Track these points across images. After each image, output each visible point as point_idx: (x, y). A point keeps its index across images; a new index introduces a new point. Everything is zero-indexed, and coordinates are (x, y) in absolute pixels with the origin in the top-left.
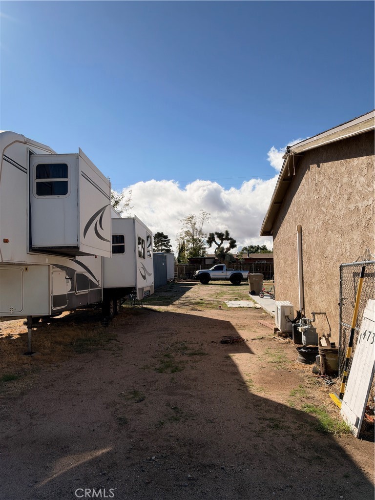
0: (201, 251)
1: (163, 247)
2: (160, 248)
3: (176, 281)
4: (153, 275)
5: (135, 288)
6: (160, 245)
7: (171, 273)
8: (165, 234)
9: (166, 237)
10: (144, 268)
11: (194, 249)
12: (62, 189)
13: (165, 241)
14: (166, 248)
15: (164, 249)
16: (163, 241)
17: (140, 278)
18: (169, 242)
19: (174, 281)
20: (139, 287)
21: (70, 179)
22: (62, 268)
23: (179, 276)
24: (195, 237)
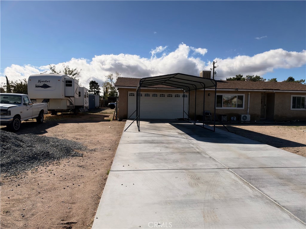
0: (115, 94)
1: (95, 90)
2: (93, 90)
3: (100, 108)
4: (88, 103)
5: (83, 106)
6: (93, 88)
7: (97, 104)
8: (96, 82)
9: (97, 84)
10: (86, 101)
11: (111, 92)
12: (71, 85)
13: (96, 86)
14: (97, 90)
15: (96, 91)
16: (95, 86)
17: (85, 103)
18: (99, 87)
19: (99, 107)
20: (84, 106)
21: (73, 84)
22: (68, 100)
23: (101, 105)
24: (112, 86)
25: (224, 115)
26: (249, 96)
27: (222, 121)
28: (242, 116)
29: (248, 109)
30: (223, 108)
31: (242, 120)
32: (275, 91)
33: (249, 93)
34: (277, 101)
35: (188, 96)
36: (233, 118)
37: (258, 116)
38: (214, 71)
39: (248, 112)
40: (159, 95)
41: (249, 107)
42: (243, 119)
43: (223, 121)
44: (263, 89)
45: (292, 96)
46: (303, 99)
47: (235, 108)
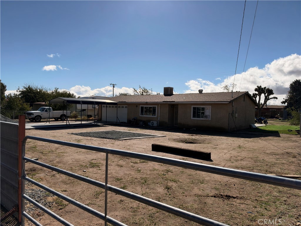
26: (159, 107)
30: (144, 116)
37: (166, 123)
39: (159, 119)
41: (159, 115)
42: (152, 124)
45: (192, 106)
46: (203, 109)
47: (151, 116)
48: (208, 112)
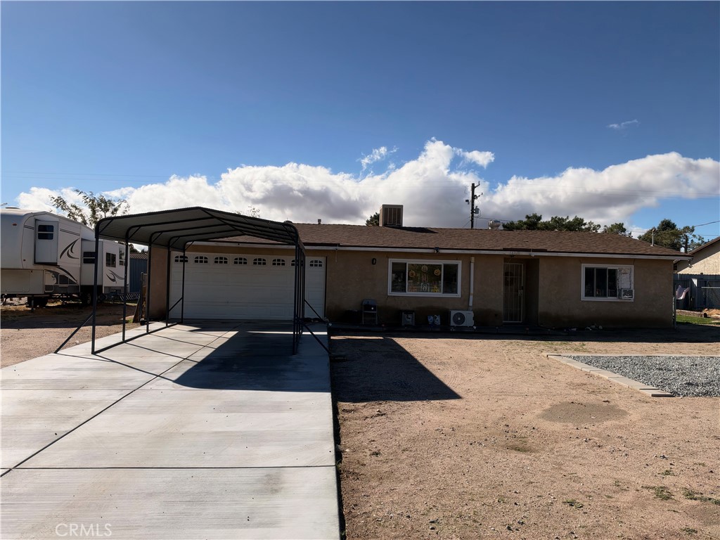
12: (50, 237)
21: (55, 233)
25: (408, 312)
26: (472, 265)
27: (403, 325)
28: (453, 313)
29: (471, 297)
30: (408, 294)
31: (452, 323)
32: (533, 254)
33: (473, 259)
34: (546, 279)
35: (324, 264)
36: (432, 318)
37: (496, 315)
38: (473, 205)
39: (471, 304)
40: (250, 262)
41: (472, 292)
42: (456, 322)
43: (406, 326)
44: (505, 250)
45: (584, 266)
46: (613, 272)
47: (439, 294)
48: (626, 281)
